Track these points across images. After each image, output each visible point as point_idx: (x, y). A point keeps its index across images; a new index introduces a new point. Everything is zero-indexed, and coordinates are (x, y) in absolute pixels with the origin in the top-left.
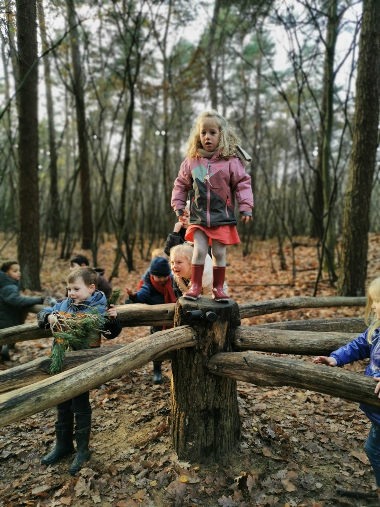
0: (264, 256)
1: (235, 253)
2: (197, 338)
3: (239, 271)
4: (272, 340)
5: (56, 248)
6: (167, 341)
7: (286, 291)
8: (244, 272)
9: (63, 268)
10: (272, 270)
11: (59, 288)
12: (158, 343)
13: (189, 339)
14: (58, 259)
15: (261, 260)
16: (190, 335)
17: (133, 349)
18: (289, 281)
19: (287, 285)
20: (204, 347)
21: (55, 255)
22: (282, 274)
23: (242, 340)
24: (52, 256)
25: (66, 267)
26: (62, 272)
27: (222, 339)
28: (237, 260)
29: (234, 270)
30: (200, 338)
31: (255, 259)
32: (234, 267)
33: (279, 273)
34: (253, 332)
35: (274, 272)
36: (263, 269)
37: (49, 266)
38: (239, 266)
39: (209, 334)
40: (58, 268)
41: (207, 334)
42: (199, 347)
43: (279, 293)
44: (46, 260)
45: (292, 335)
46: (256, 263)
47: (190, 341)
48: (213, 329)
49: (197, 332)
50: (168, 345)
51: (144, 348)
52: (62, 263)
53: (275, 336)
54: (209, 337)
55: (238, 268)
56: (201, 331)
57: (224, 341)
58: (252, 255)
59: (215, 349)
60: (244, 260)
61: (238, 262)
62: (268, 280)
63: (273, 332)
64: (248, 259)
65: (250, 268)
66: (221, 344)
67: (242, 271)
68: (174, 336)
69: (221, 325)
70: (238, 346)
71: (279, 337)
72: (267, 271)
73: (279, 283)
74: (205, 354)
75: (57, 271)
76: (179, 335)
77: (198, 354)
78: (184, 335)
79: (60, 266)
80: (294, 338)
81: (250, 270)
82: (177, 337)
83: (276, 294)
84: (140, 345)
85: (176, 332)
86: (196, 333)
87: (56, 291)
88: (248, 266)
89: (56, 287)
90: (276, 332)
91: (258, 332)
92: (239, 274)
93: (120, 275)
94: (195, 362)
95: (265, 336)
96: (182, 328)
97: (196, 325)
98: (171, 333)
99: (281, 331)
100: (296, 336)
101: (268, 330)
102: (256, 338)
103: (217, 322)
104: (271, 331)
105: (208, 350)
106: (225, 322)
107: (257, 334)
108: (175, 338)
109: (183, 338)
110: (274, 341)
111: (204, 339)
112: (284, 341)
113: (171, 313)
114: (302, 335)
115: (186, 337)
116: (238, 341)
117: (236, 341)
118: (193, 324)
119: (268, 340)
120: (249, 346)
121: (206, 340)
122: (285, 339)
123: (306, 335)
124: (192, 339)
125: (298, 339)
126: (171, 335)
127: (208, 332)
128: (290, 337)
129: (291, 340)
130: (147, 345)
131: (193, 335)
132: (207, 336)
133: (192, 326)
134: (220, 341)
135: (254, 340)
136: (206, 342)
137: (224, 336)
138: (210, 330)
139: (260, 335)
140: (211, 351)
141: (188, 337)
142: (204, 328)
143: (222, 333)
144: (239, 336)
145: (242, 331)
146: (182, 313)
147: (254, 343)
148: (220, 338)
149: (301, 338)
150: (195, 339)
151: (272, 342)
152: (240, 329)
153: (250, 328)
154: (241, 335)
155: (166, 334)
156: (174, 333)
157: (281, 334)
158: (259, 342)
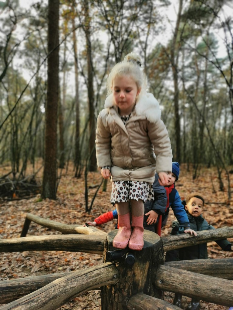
0: (208, 180)
1: (188, 177)
2: (118, 277)
3: (189, 190)
4: (192, 287)
5: (74, 171)
7: (222, 208)
8: (193, 191)
9: (75, 183)
10: (213, 191)
11: (68, 198)
12: (74, 285)
13: (109, 278)
14: (73, 178)
15: (206, 182)
16: (111, 274)
17: (44, 294)
18: (225, 201)
19: (223, 204)
20: (124, 287)
21: (72, 175)
22: (220, 194)
23: (163, 281)
24: (70, 176)
25: (77, 183)
26: (74, 186)
27: (142, 279)
28: (188, 181)
29: (185, 189)
30: (121, 277)
31: (202, 181)
32: (185, 187)
33: (218, 193)
34: (173, 275)
35: (214, 192)
36: (206, 189)
37: (68, 182)
38: (189, 187)
39: (129, 274)
40: (72, 184)
41: (127, 274)
42: (120, 286)
43: (217, 210)
44: (67, 178)
45: (213, 284)
46: (202, 185)
47: (110, 280)
48: (133, 270)
49: (119, 270)
50: (85, 287)
51: (57, 292)
52: (76, 180)
54: (129, 277)
55: (188, 188)
56: (122, 270)
57: (145, 280)
58: (199, 178)
59: (135, 289)
60: (193, 182)
61: (189, 183)
62: (209, 199)
63: (193, 277)
64: (196, 181)
65: (197, 188)
66: (142, 284)
67: (191, 190)
68: (93, 277)
69: (142, 265)
70: (159, 287)
71: (200, 284)
72: (209, 191)
73: (218, 202)
74: (125, 294)
75: (71, 185)
76: (98, 275)
77: (119, 293)
78: (104, 275)
79: (74, 182)
80: (215, 287)
81: (197, 190)
82: (96, 278)
83: (215, 211)
84: (53, 289)
85: (96, 272)
86: (117, 272)
87: (64, 200)
88: (196, 187)
89: (66, 197)
90: (197, 277)
91: (178, 275)
92: (188, 192)
93: (107, 190)
94: (116, 300)
95: (185, 280)
96: (104, 267)
97: (117, 264)
98: (90, 273)
99: (201, 276)
100: (217, 285)
101: (189, 274)
102: (176, 282)
103: (138, 262)
104: (192, 275)
105: (128, 290)
106: (146, 263)
107: (178, 277)
108: (94, 279)
109: (103, 278)
110: (194, 288)
111: (124, 278)
112: (204, 289)
113: (103, 244)
114: (223, 285)
115: (106, 277)
116: (159, 282)
117: (157, 282)
118: (115, 262)
119: (188, 286)
120: (169, 288)
121: (126, 280)
122: (205, 288)
123: (227, 285)
124: (113, 278)
125: (219, 290)
126: (89, 276)
127: (128, 273)
128: (210, 285)
129: (211, 289)
130: (61, 289)
131: (114, 274)
132: (127, 275)
133: (114, 264)
134: (141, 281)
135: (175, 283)
136: (126, 282)
137: (145, 276)
138: (131, 271)
139: (180, 279)
140: (131, 291)
141: (108, 276)
142: (125, 268)
143: (142, 274)
144: (160, 277)
145: (163, 271)
146: (107, 250)
147: (174, 287)
148: (141, 278)
149: (222, 288)
150: (116, 278)
151: (192, 288)
152: (161, 268)
153: (171, 269)
154: (162, 276)
155: (84, 274)
156: (93, 273)
157: (202, 281)
158: (179, 286)
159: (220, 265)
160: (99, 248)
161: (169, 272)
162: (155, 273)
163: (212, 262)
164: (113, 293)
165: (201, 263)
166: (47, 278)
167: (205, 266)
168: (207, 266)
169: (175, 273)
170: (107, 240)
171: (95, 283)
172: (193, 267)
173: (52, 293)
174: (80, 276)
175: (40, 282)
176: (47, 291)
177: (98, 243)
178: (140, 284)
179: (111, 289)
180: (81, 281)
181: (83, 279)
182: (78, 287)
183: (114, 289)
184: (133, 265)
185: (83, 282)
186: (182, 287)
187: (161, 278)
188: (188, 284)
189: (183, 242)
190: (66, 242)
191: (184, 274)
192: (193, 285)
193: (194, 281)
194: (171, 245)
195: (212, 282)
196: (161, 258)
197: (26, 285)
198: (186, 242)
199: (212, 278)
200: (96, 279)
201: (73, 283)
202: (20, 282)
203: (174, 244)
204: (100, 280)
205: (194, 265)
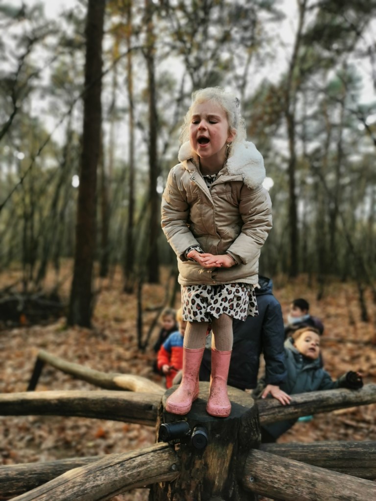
0: (342, 301)
2: (178, 468)
4: (307, 491)
6: (117, 478)
7: (365, 351)
10: (349, 320)
12: (99, 483)
13: (162, 470)
14: (121, 293)
15: (338, 306)
16: (165, 464)
18: (370, 338)
19: (367, 343)
20: (189, 487)
21: (119, 288)
23: (256, 479)
24: (116, 289)
25: (127, 302)
26: (121, 307)
27: (220, 473)
30: (183, 469)
31: (332, 305)
33: (359, 325)
34: (275, 468)
35: (352, 323)
36: (339, 318)
37: (112, 299)
39: (198, 464)
41: (194, 464)
42: (180, 485)
43: (356, 353)
45: (344, 487)
46: (332, 310)
47: (165, 473)
48: (205, 458)
49: (180, 457)
50: (118, 485)
53: (312, 481)
54: (198, 469)
56: (185, 457)
57: (225, 476)
58: (327, 300)
59: (207, 491)
60: (318, 306)
63: (309, 473)
64: (322, 303)
66: (218, 483)
68: (134, 468)
69: (220, 449)
70: (250, 489)
71: (320, 486)
72: (343, 321)
73: (358, 339)
74: (190, 498)
75: (117, 305)
76: (142, 464)
77: (178, 496)
78: (154, 465)
79: (121, 300)
80: (346, 493)
82: (140, 469)
83: (352, 355)
84: (61, 488)
85: (139, 460)
86: (176, 460)
87: (104, 329)
89: (107, 324)
90: (315, 474)
91: (283, 469)
95: (296, 479)
96: (154, 451)
97: (178, 446)
98: (129, 461)
99: (324, 473)
100: (351, 489)
101: (302, 468)
102: (279, 481)
103: (213, 444)
104: (307, 470)
105: (194, 492)
106: (228, 445)
107: (282, 472)
108: (135, 471)
109: (152, 470)
110: (310, 493)
111: (188, 472)
112: (328, 495)
113: (156, 410)
114: (361, 490)
115: (157, 469)
116: (250, 480)
117: (246, 480)
118: (175, 443)
119: (299, 489)
120: (266, 491)
121: (192, 474)
122: (330, 493)
123: (368, 491)
124: (170, 470)
125: (354, 498)
126: (127, 466)
127: (196, 462)
128: (339, 489)
129: (340, 497)
130: (76, 489)
131: (171, 463)
132: (193, 467)
133: (172, 447)
134: (217, 478)
135: (276, 483)
136: (192, 478)
137: (225, 467)
138: (200, 458)
139: (287, 476)
140: (199, 494)
141: (161, 468)
142: (190, 454)
143: (221, 464)
144: (252, 471)
145: (257, 461)
146: (162, 420)
147: (275, 489)
148: (218, 472)
149: (360, 495)
150: (174, 471)
151: (307, 494)
152: (254, 456)
153: (271, 458)
154: (254, 470)
155: (119, 463)
156: (134, 461)
157: (325, 481)
158: (283, 488)
159: (357, 453)
160: (149, 416)
161: (268, 462)
162: (243, 463)
163: (344, 446)
164: (169, 495)
165: (324, 448)
166: (56, 466)
167: (331, 454)
168: (335, 453)
169: (277, 465)
170: (161, 403)
171: (138, 478)
172: (310, 454)
173: (60, 495)
174: (111, 466)
175: (43, 473)
176: (51, 492)
177: (148, 407)
178: (216, 482)
179: (166, 490)
180: (111, 474)
181: (116, 471)
182: (105, 486)
183: (171, 489)
184: (204, 449)
185: (116, 476)
186: (289, 491)
187: (253, 473)
188: (299, 485)
189: (295, 408)
190: (95, 404)
191: (293, 467)
192: (308, 488)
193: (310, 480)
194: (273, 414)
195: (342, 483)
196: (254, 438)
197: (19, 476)
198: (300, 410)
199: (341, 477)
200: (140, 472)
201: (98, 478)
202: (10, 472)
203: (279, 412)
204: (145, 473)
205: (312, 450)
